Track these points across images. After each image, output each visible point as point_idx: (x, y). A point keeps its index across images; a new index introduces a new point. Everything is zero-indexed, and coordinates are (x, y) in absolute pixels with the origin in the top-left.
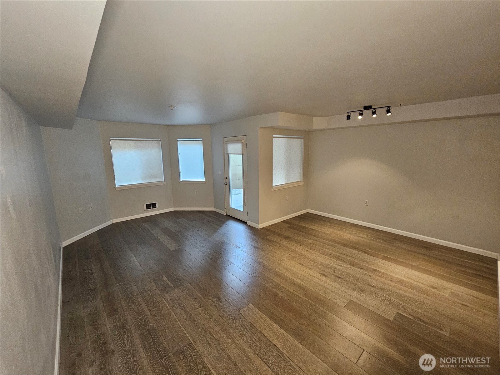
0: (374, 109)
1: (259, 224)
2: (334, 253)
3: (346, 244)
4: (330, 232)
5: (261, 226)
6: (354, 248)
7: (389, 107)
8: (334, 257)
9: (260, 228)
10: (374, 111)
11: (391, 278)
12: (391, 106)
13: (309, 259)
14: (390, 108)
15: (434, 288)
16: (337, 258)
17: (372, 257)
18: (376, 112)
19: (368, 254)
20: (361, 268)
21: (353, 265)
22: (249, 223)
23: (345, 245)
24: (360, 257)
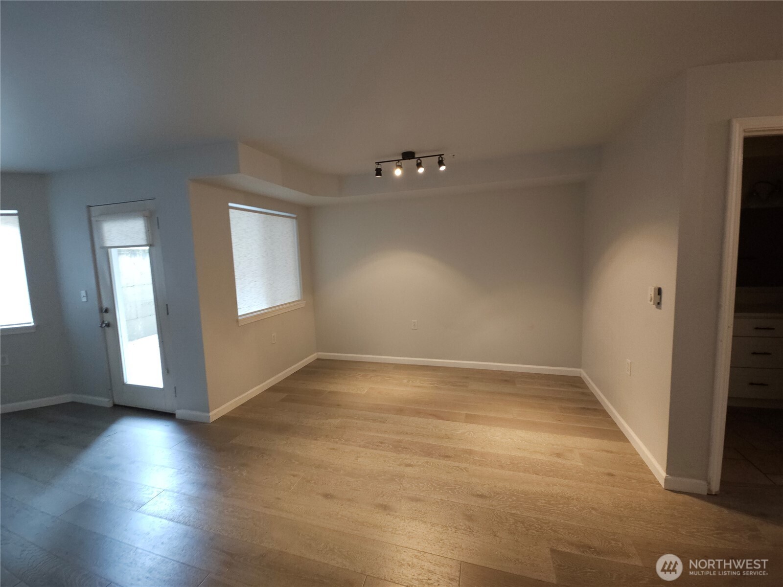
0: (419, 158)
1: (209, 412)
2: (387, 436)
3: (401, 409)
4: (366, 390)
5: (214, 414)
6: (418, 413)
7: (440, 155)
8: (391, 447)
9: (212, 419)
10: (419, 161)
11: (498, 461)
12: (443, 155)
13: (342, 472)
14: (442, 158)
15: (558, 455)
16: (398, 447)
17: (452, 424)
18: (422, 164)
19: (443, 419)
20: (447, 457)
21: (429, 454)
22: (180, 413)
23: (400, 411)
24: (434, 430)
